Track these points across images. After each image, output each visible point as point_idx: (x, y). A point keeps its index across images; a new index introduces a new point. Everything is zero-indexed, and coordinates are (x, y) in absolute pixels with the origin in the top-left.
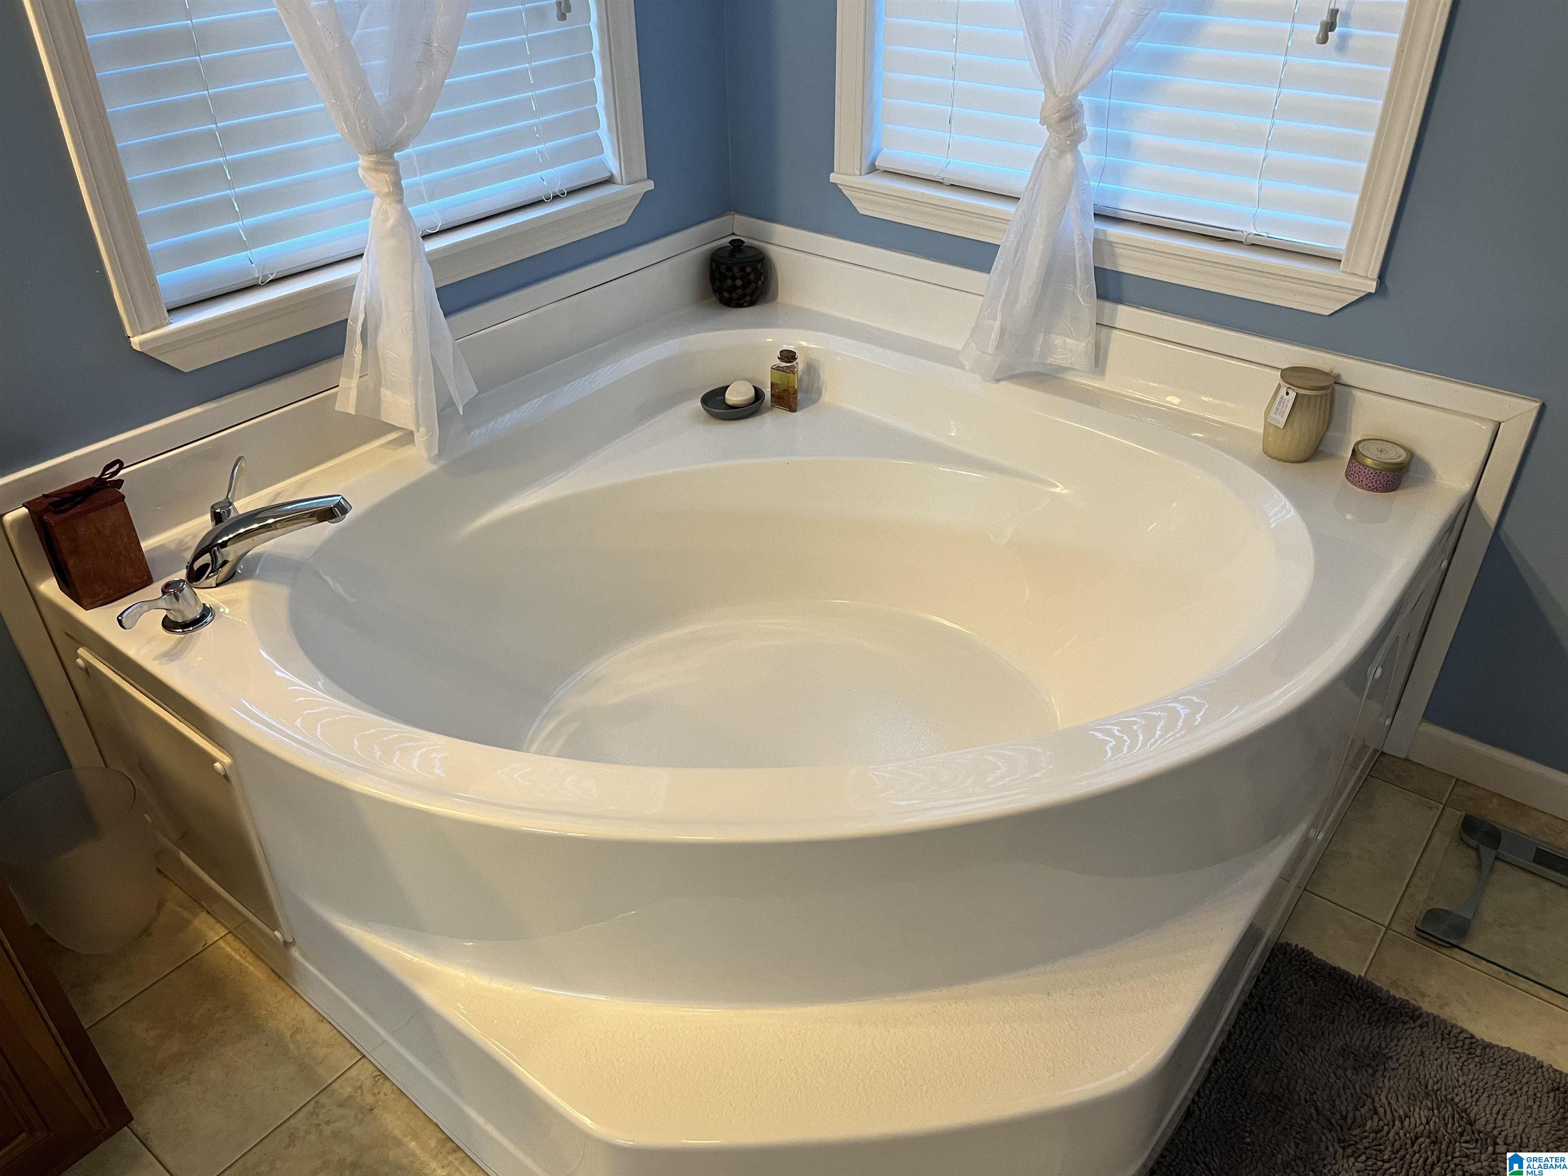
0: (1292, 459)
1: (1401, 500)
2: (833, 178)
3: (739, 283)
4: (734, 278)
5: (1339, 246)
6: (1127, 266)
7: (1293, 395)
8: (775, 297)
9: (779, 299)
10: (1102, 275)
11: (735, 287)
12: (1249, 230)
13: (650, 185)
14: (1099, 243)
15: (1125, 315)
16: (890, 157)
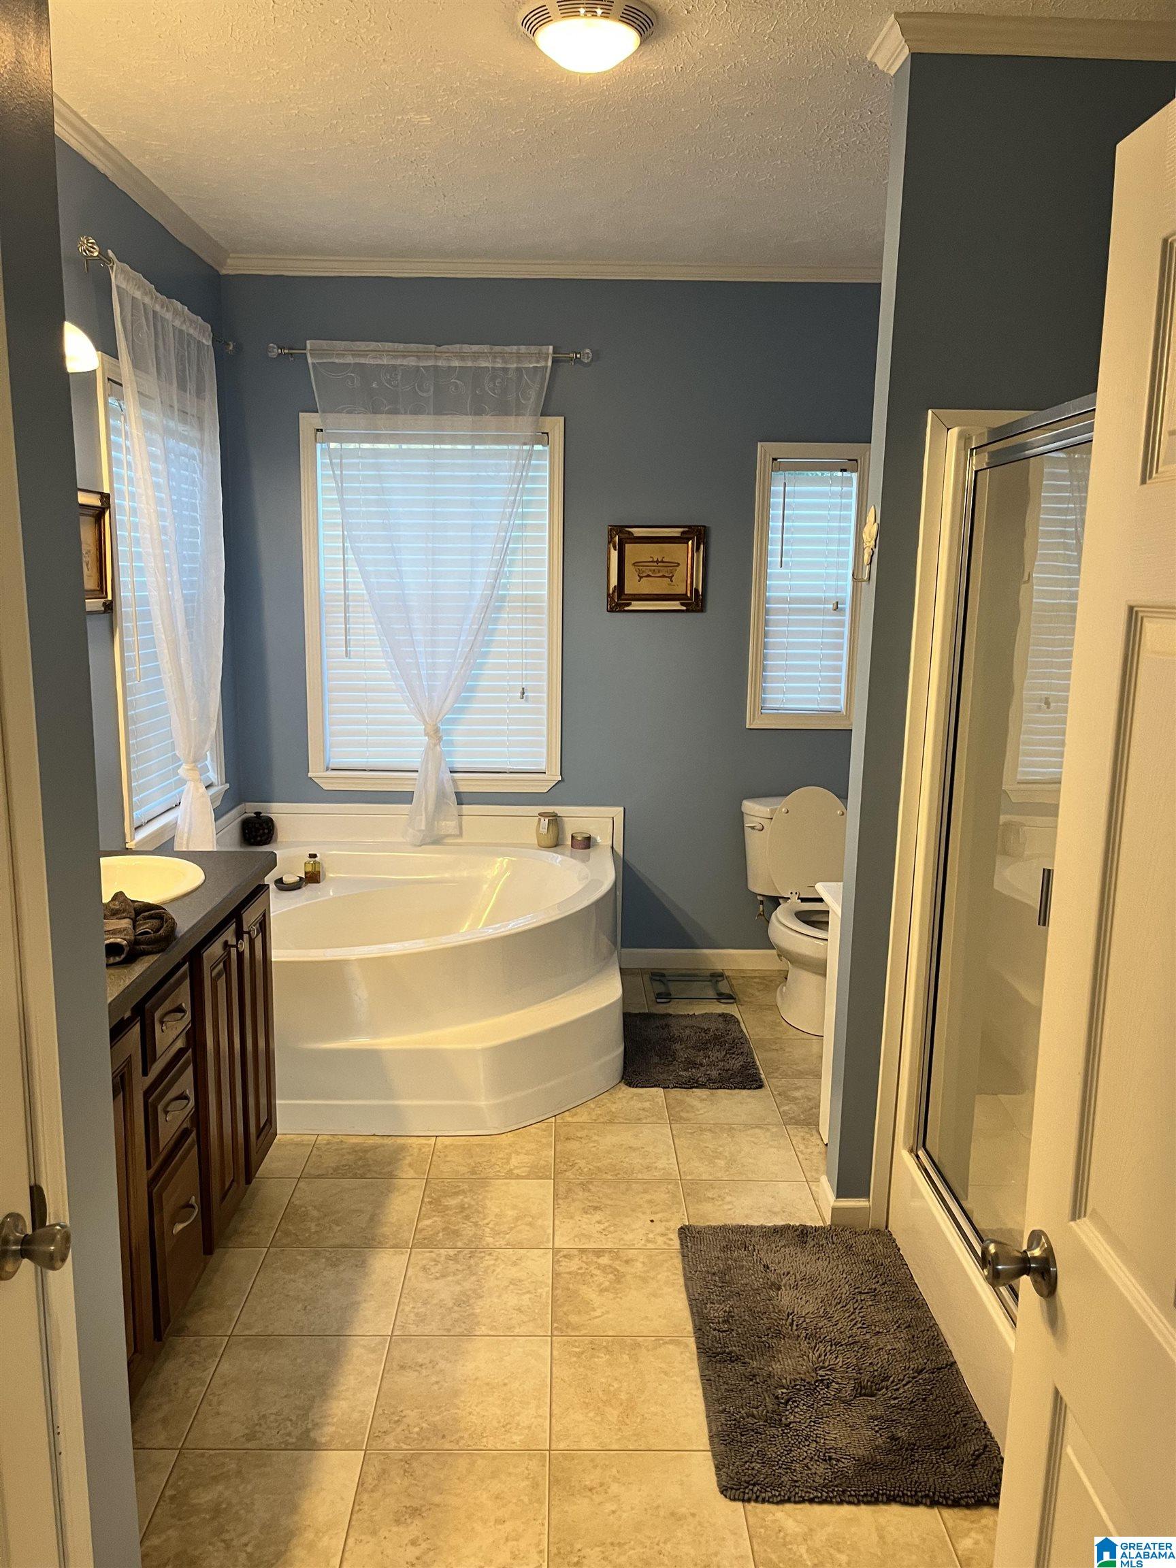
0: (549, 845)
1: (592, 852)
2: (310, 775)
3: (266, 831)
4: (264, 829)
5: (543, 768)
6: (463, 789)
7: (547, 820)
8: (276, 840)
9: (278, 840)
10: (458, 794)
11: (264, 833)
12: (509, 767)
13: (228, 786)
14: (454, 781)
15: (466, 809)
16: (334, 763)
